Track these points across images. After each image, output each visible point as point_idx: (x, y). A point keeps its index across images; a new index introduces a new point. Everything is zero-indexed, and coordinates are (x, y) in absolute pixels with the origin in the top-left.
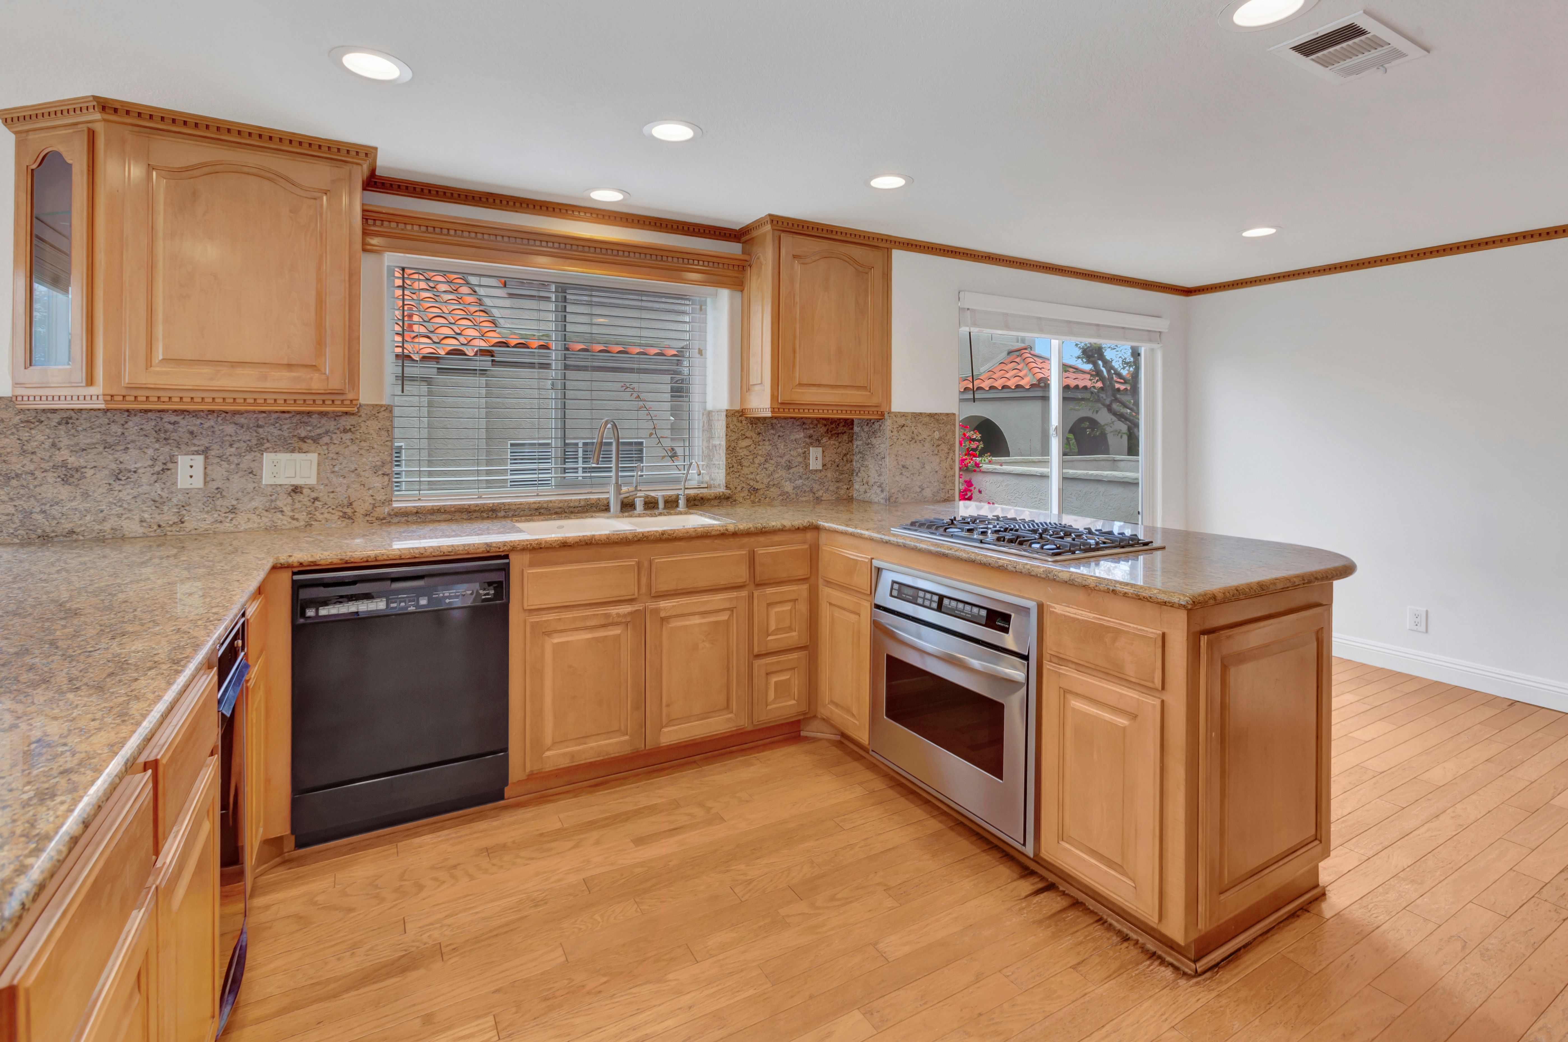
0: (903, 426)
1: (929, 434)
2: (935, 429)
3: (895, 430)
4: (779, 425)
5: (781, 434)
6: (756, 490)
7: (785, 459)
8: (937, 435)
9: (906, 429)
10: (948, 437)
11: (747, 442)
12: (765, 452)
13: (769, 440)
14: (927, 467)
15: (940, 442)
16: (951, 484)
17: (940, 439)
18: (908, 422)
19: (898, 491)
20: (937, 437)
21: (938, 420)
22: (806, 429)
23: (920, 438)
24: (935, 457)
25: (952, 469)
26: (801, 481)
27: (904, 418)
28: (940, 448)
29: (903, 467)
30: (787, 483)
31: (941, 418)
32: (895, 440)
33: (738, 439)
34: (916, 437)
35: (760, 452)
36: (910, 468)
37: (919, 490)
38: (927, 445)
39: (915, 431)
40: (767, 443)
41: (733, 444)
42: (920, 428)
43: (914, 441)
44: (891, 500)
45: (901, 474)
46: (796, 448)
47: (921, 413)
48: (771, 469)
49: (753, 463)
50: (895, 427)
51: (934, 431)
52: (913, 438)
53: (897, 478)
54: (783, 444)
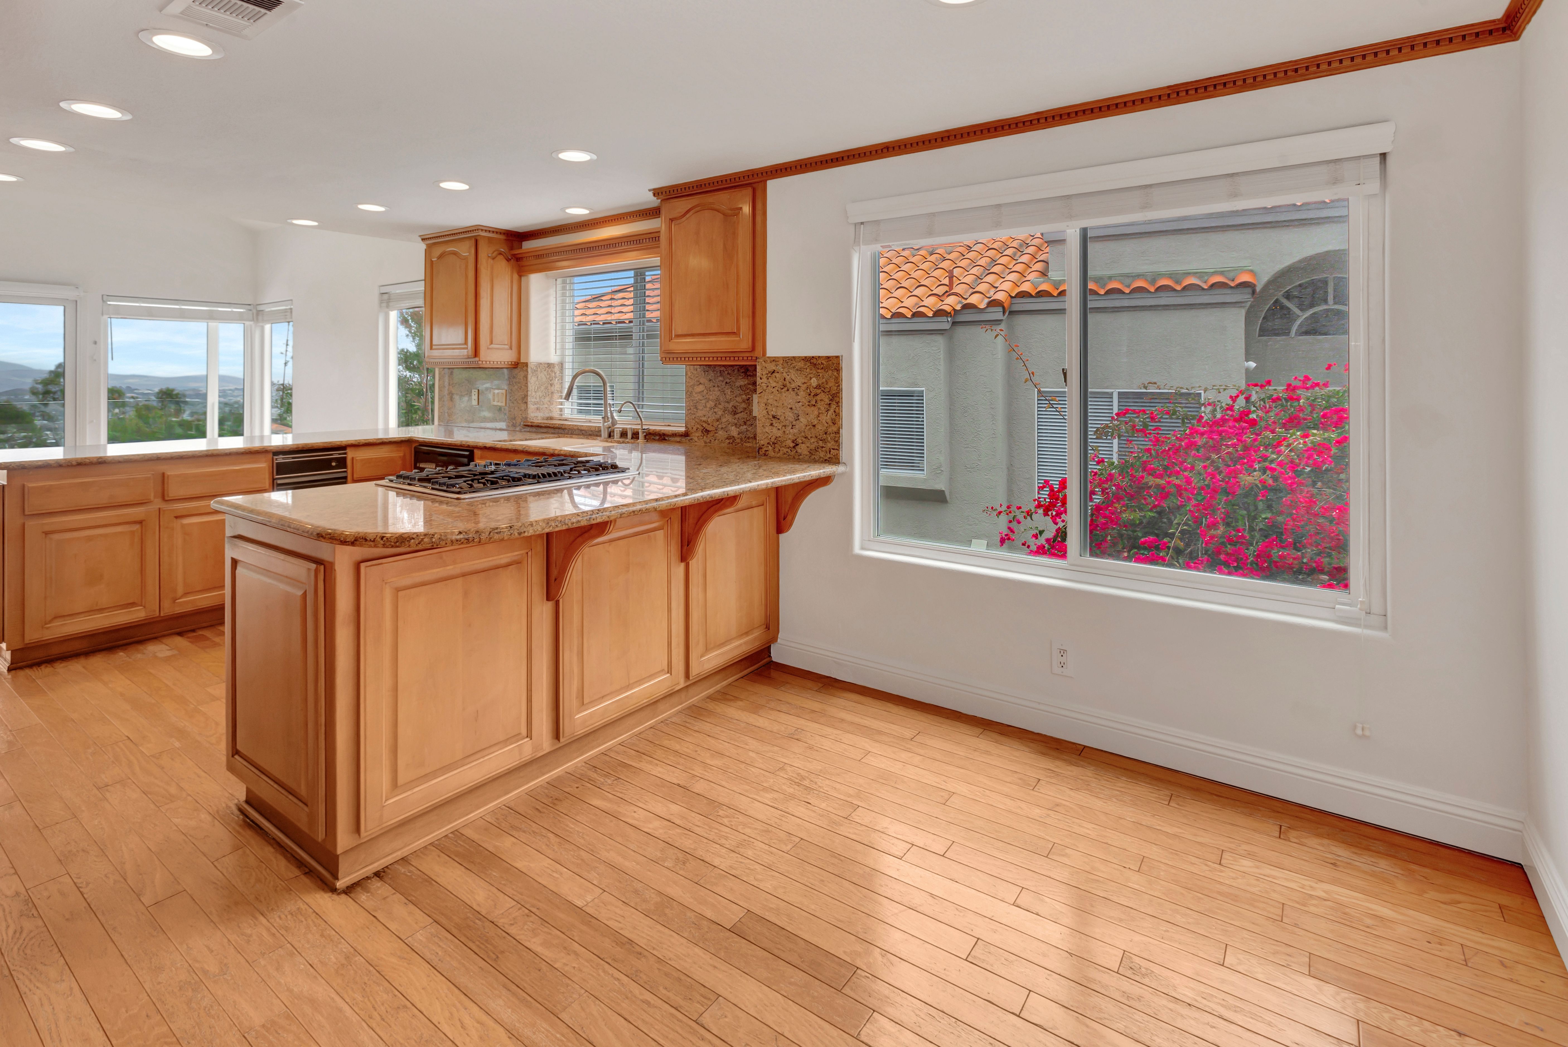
0: (773, 372)
1: (803, 381)
2: (812, 376)
3: (764, 377)
4: (726, 372)
5: (728, 381)
6: (708, 431)
7: (732, 404)
8: (814, 382)
9: (777, 375)
10: (830, 384)
11: (701, 388)
12: (715, 397)
13: (718, 386)
14: (802, 419)
15: (819, 391)
16: (833, 442)
17: (818, 387)
18: (779, 368)
19: (768, 443)
20: (814, 385)
21: (815, 364)
22: (750, 376)
23: (793, 386)
24: (813, 408)
25: (834, 424)
26: (745, 427)
27: (774, 363)
28: (818, 398)
29: (774, 417)
30: (733, 428)
31: (819, 362)
32: (765, 388)
33: (694, 385)
34: (788, 384)
35: (711, 397)
36: (782, 418)
37: (792, 445)
38: (802, 393)
39: (788, 378)
40: (716, 389)
41: (690, 389)
42: (793, 375)
43: (786, 389)
44: (761, 453)
45: (772, 424)
46: (740, 395)
47: (794, 357)
48: (720, 413)
49: (705, 407)
50: (764, 373)
51: (811, 378)
52: (785, 386)
53: (767, 429)
54: (729, 390)
